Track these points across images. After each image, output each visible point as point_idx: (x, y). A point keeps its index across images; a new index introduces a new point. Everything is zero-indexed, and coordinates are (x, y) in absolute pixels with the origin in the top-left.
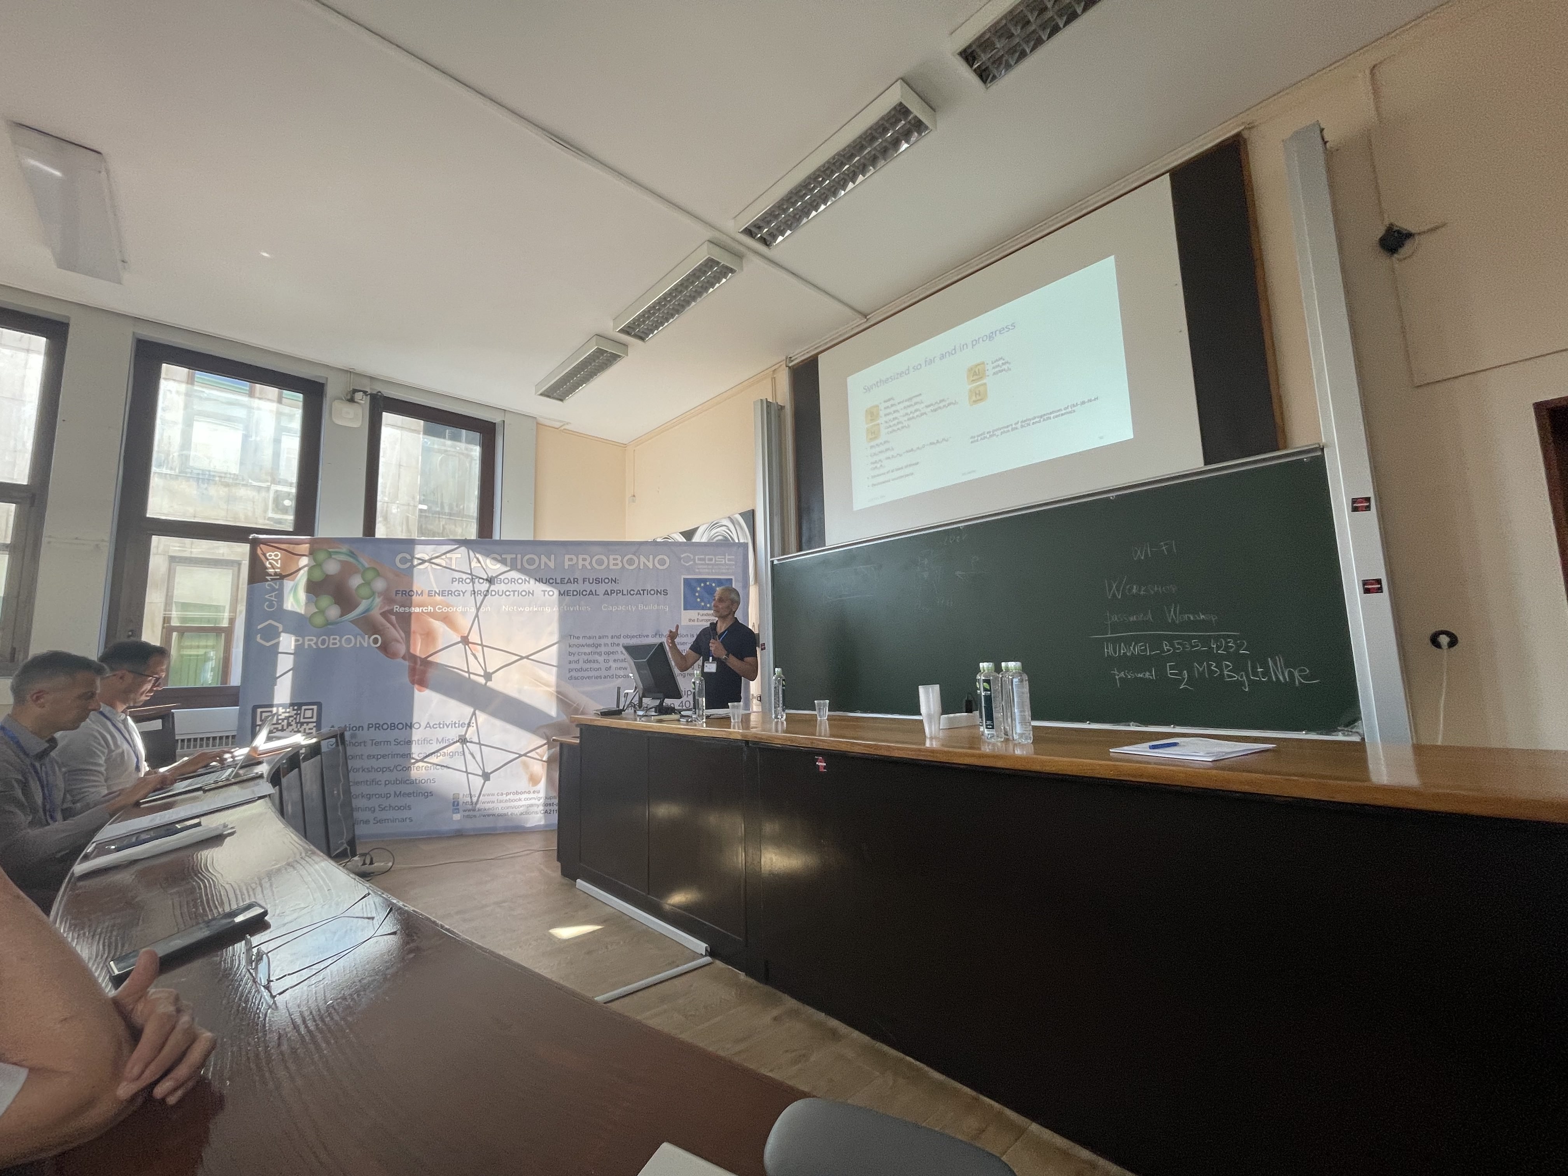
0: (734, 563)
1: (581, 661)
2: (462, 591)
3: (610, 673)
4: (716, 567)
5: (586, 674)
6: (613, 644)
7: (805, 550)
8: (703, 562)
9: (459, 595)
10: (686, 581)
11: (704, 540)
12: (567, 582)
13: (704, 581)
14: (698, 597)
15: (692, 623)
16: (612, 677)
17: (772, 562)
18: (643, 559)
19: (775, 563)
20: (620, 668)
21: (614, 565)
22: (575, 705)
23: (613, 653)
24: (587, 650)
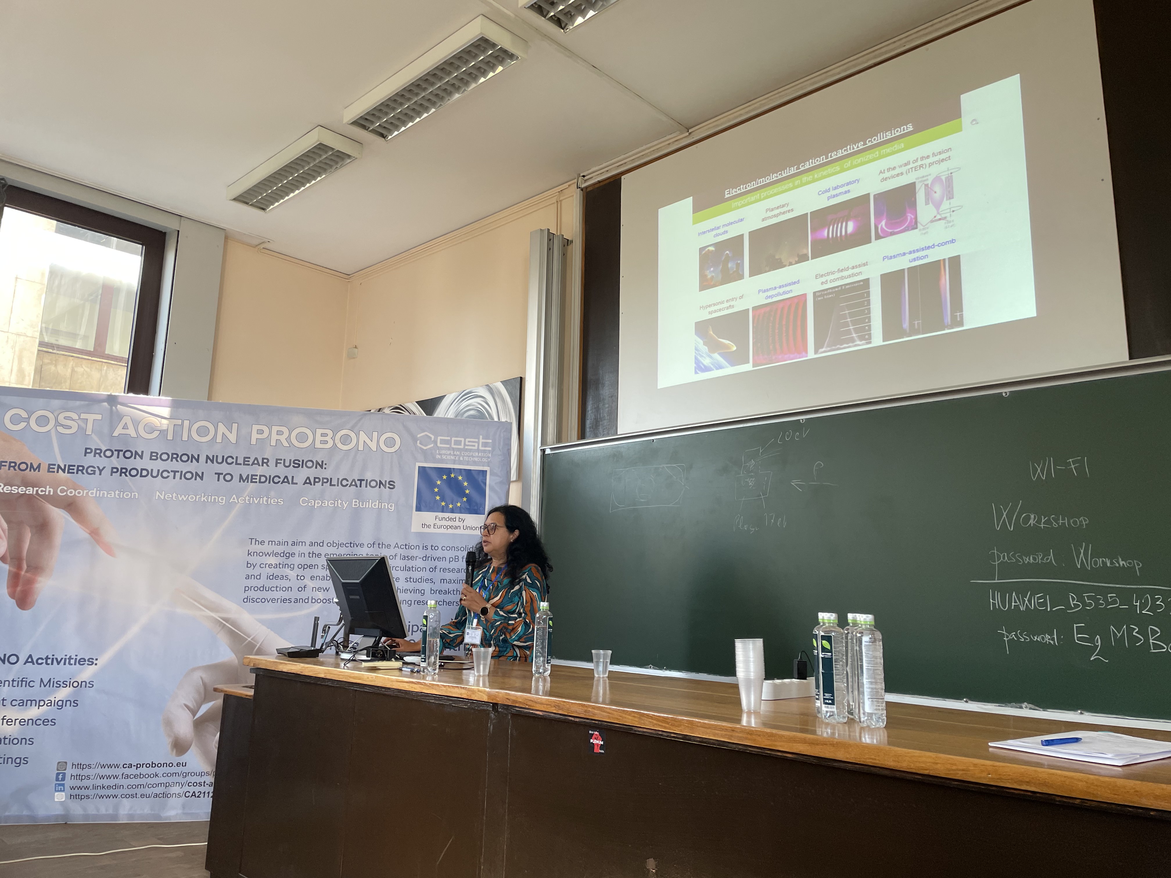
0: (490, 449)
1: (264, 577)
2: (98, 467)
3: (303, 595)
4: (467, 454)
5: (269, 595)
6: (312, 554)
7: (588, 439)
8: (448, 446)
9: (94, 473)
10: (422, 471)
11: (451, 415)
12: (253, 464)
13: (449, 471)
14: (437, 494)
15: (426, 530)
16: (305, 601)
17: (543, 451)
18: (363, 436)
19: (546, 453)
20: (319, 589)
21: (322, 442)
22: (249, 639)
23: (310, 566)
24: (273, 560)
